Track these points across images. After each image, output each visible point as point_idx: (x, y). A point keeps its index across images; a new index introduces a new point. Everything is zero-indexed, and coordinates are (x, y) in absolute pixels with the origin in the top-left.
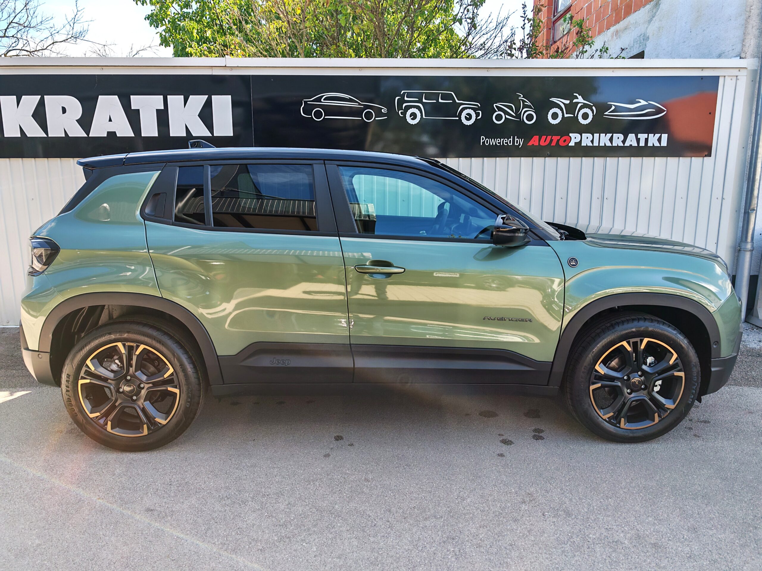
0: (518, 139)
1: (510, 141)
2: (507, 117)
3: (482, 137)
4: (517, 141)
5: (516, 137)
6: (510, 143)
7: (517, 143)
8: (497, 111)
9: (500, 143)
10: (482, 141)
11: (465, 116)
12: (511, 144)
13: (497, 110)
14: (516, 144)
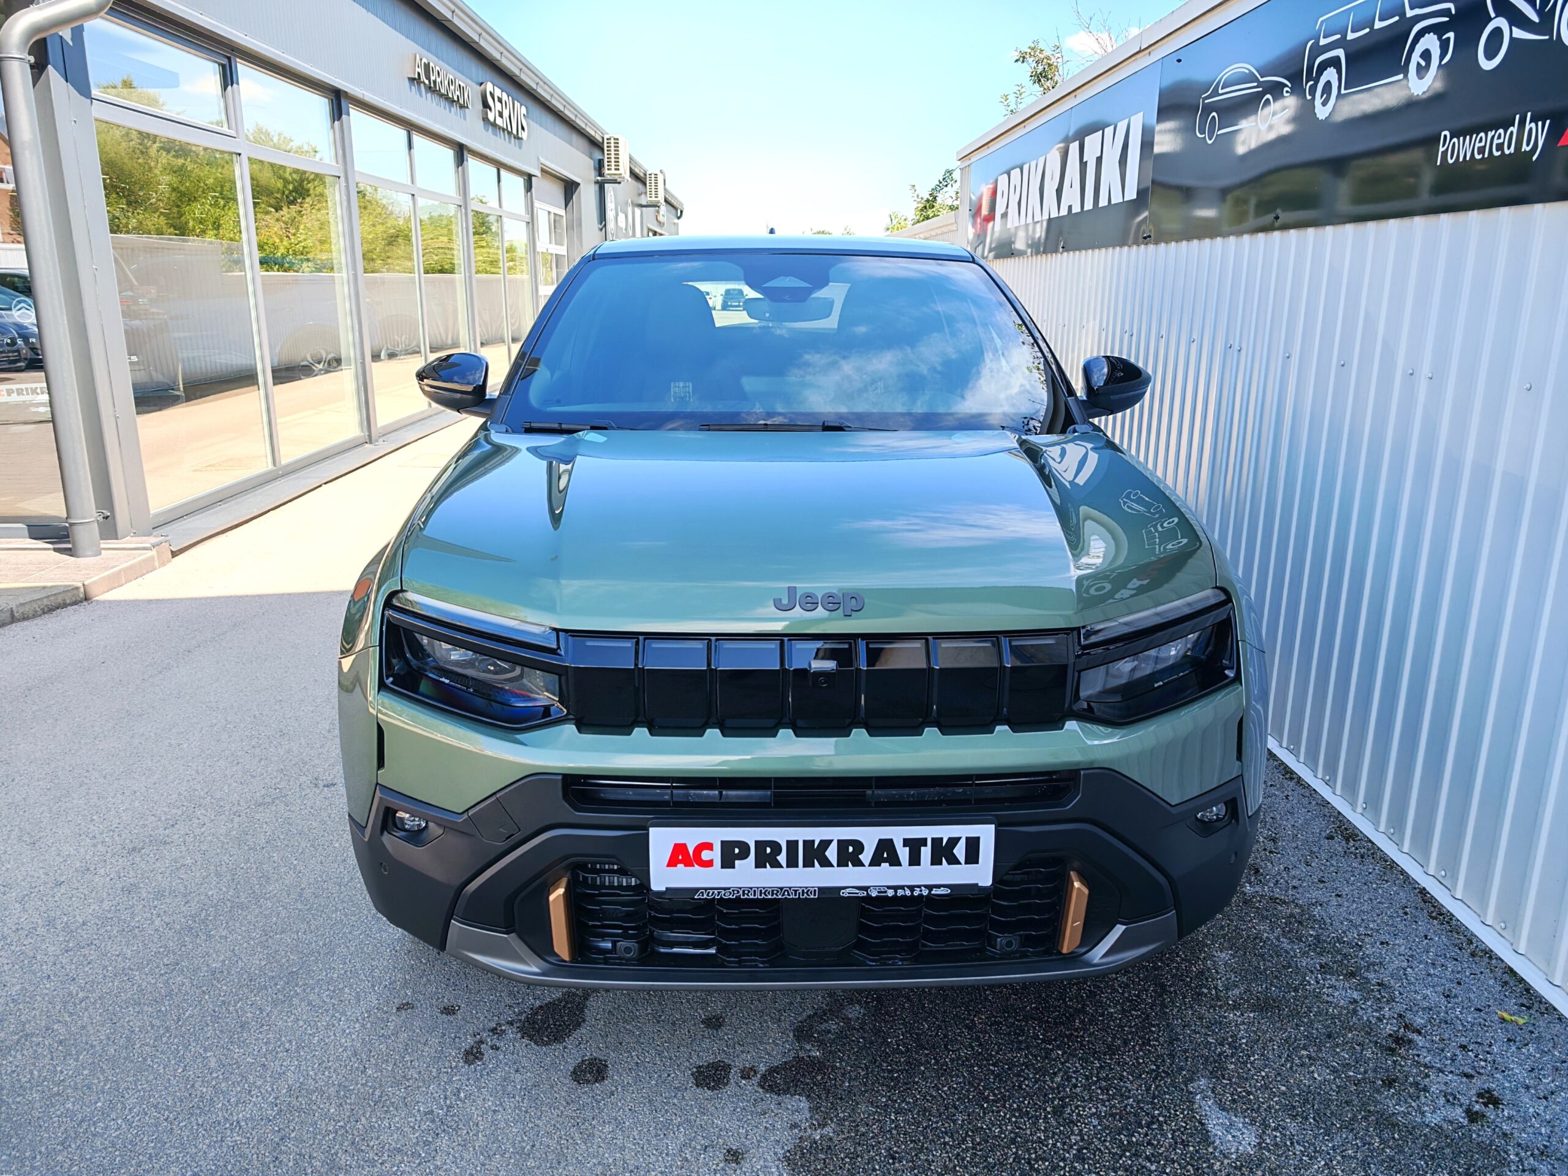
0: (1533, 125)
1: (1512, 133)
2: (1519, 33)
3: (1443, 133)
4: (1531, 130)
5: (1529, 114)
6: (1509, 148)
7: (1528, 145)
8: (1491, 19)
9: (1481, 150)
10: (1441, 149)
11: (1418, 64)
12: (1512, 150)
13: (1493, 15)
14: (1525, 148)
